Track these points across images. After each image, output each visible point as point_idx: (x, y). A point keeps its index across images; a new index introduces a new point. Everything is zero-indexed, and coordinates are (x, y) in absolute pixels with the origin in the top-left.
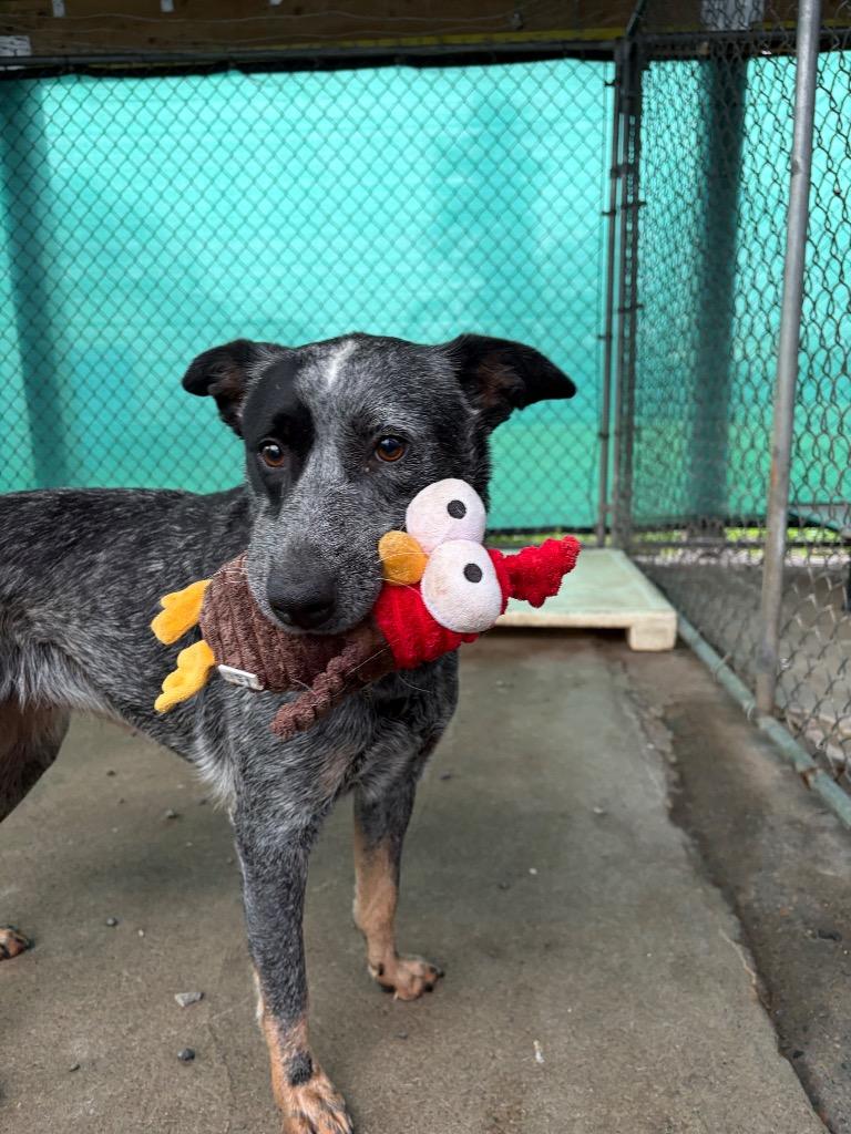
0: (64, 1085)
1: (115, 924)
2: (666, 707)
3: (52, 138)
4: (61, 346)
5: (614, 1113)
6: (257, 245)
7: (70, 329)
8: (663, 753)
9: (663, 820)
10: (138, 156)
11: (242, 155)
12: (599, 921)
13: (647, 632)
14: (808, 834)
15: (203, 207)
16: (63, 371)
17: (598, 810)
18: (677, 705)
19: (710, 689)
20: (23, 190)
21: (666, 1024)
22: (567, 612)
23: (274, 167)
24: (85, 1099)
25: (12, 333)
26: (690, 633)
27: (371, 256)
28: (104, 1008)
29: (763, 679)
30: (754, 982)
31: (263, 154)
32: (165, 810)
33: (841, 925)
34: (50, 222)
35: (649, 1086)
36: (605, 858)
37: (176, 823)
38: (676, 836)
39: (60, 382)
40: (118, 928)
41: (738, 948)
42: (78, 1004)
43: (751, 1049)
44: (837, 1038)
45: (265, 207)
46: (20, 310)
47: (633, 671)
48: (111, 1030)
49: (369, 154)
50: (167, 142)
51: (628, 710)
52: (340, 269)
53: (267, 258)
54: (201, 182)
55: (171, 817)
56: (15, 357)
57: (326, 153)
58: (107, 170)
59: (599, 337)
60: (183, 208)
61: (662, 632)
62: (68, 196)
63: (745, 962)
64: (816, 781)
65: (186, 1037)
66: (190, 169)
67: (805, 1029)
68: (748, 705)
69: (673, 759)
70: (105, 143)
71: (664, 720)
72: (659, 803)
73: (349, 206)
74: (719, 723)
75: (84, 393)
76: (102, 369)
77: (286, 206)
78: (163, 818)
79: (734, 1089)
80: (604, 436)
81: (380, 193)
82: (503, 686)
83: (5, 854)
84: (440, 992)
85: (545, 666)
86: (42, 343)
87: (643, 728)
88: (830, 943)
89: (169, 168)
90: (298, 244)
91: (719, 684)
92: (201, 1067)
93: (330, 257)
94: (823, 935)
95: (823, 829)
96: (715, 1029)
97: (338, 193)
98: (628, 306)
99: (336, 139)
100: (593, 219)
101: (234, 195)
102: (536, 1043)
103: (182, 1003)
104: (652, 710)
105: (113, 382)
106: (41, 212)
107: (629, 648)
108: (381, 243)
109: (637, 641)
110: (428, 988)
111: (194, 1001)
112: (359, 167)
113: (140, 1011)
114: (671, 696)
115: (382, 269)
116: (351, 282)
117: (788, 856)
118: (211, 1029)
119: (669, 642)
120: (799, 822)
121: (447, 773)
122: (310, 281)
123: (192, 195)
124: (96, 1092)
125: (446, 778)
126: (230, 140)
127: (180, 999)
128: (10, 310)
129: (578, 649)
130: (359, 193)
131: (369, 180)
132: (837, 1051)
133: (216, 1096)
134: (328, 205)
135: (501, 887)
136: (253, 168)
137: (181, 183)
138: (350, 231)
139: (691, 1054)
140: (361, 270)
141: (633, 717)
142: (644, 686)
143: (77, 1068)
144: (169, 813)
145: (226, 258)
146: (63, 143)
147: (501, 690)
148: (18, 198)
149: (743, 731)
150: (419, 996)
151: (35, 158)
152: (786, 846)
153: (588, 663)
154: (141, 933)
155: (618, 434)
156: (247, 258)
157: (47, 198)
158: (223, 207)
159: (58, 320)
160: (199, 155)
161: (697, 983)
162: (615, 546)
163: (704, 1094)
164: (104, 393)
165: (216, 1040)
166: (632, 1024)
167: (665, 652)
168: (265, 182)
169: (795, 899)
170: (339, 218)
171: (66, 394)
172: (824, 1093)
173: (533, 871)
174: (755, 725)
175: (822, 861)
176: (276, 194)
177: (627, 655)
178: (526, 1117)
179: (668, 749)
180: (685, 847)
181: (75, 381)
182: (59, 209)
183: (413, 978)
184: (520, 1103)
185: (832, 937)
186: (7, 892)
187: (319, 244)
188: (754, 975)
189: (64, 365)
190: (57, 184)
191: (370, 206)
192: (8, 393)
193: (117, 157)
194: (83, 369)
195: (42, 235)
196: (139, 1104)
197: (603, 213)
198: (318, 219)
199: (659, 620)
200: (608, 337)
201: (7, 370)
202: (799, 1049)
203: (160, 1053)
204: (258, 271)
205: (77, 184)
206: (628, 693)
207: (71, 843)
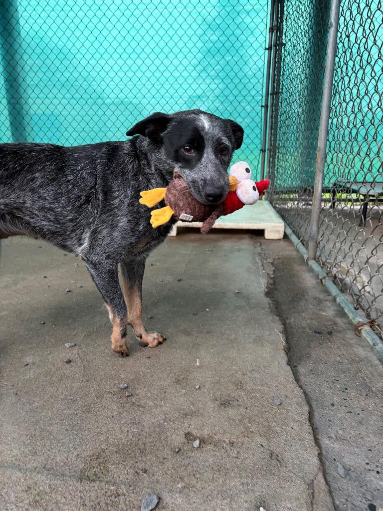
0: (23, 369)
1: (44, 323)
2: (274, 259)
3: (21, 13)
4: (26, 107)
5: (222, 379)
6: (111, 62)
7: (30, 99)
8: (268, 274)
9: (263, 295)
10: (59, 21)
11: (105, 20)
12: (229, 325)
13: (272, 231)
14: (320, 302)
15: (87, 44)
16: (27, 118)
17: (237, 291)
18: (279, 258)
19: (295, 253)
20: (8, 36)
21: (247, 355)
22: (239, 223)
23: (119, 26)
24: (30, 373)
25: (5, 101)
26: (289, 231)
27: (162, 68)
28: (39, 348)
29: (311, 245)
30: (284, 344)
31: (114, 20)
32: (66, 289)
33: (323, 330)
34: (21, 51)
35: (236, 372)
36: (237, 306)
37: (70, 293)
38: (266, 301)
39: (26, 123)
40: (45, 325)
41: (281, 335)
42: (29, 346)
43: (276, 363)
44: (311, 362)
45: (115, 44)
46: (8, 91)
47: (263, 247)
48: (41, 354)
49: (161, 20)
50: (71, 14)
51: (258, 260)
52: (148, 74)
53: (116, 68)
54: (87, 32)
55: (68, 291)
56: (6, 112)
57: (142, 19)
58: (45, 27)
59: (262, 106)
60: (78, 45)
61: (278, 231)
62: (28, 39)
63: (282, 338)
64: (325, 281)
65: (69, 356)
66: (82, 26)
67: (300, 360)
68: (306, 257)
69: (272, 276)
70: (44, 15)
71: (272, 263)
72: (263, 290)
73: (152, 44)
74: (295, 265)
75: (36, 129)
76: (44, 118)
77: (124, 44)
78: (65, 292)
79: (267, 374)
80: (263, 151)
81: (166, 38)
82: (209, 251)
83: (3, 302)
84: (164, 345)
85: (227, 244)
86: (17, 106)
87: (263, 265)
88: (318, 335)
89: (72, 26)
90: (130, 62)
91: (298, 251)
92: (73, 364)
93: (144, 68)
94: (316, 332)
95: (327, 300)
96: (265, 357)
97: (147, 38)
98: (275, 91)
99: (146, 13)
100: (261, 51)
101: (101, 39)
102: (198, 360)
103: (68, 347)
104: (269, 260)
105: (49, 124)
106: (16, 46)
107: (265, 239)
108: (167, 62)
109: (268, 235)
110: (160, 343)
111: (72, 346)
112: (157, 26)
113: (52, 349)
114: (278, 256)
115: (167, 74)
116: (153, 80)
117: (311, 309)
118: (78, 354)
119: (281, 236)
120: (318, 298)
121: (180, 279)
122: (135, 79)
123: (82, 39)
124: (34, 372)
125: (179, 280)
126: (99, 13)
127: (67, 345)
128: (4, 92)
129: (243, 238)
130: (157, 38)
131: (161, 32)
132: (310, 366)
133: (78, 372)
134: (143, 44)
135: (194, 314)
136: (110, 26)
137: (78, 33)
138: (153, 56)
139: (254, 364)
140: (158, 74)
141: (259, 262)
142: (267, 252)
143: (27, 365)
144: (68, 290)
145: (98, 68)
146: (26, 15)
147: (207, 252)
148: (6, 40)
149: (304, 268)
150: (157, 346)
151: (13, 22)
152: (310, 305)
153: (246, 244)
154: (54, 326)
155: (270, 150)
156: (107, 68)
157: (19, 40)
158: (97, 44)
159: (24, 96)
160: (86, 20)
161: (262, 344)
162: (266, 199)
163: (256, 375)
164: (45, 129)
165: (79, 357)
166: (234, 355)
167: (279, 240)
168: (115, 32)
169: (308, 322)
170: (148, 50)
171: (28, 129)
172: (302, 378)
173: (207, 310)
174: (308, 264)
175: (323, 310)
176: (119, 38)
177: (263, 241)
178: (190, 380)
179: (271, 273)
180: (269, 304)
181: (32, 123)
182: (24, 45)
183: (154, 339)
184: (188, 376)
185: (318, 333)
186: (3, 313)
187: (139, 62)
188: (284, 342)
189: (27, 116)
190: (23, 33)
191: (162, 44)
192: (4, 129)
193: (49, 21)
194: (35, 118)
195: (17, 57)
196: (50, 375)
197: (266, 49)
198: (138, 50)
199: (277, 227)
200: (266, 106)
201: (3, 118)
202: (296, 365)
203: (59, 361)
204: (112, 74)
205: (32, 33)
206: (259, 254)
207: (28, 299)
